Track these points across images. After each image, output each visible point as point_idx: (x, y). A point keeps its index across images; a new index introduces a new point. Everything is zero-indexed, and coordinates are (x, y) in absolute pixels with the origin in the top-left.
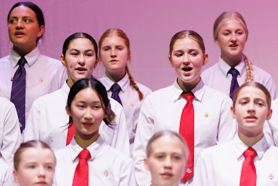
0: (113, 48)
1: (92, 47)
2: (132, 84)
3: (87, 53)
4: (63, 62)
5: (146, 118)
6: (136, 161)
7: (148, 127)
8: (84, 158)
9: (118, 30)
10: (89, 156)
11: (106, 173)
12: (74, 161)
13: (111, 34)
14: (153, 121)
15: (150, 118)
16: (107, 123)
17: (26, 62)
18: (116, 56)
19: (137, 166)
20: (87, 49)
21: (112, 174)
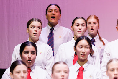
0: (92, 23)
1: (84, 22)
2: (100, 38)
3: (82, 25)
4: (72, 29)
5: (107, 53)
6: (103, 72)
7: (108, 57)
8: (81, 70)
9: (95, 16)
10: (83, 69)
11: (91, 77)
12: (77, 71)
13: (91, 17)
14: (109, 55)
15: (108, 54)
16: (91, 56)
17: (54, 29)
18: (93, 27)
19: (103, 74)
20: (82, 23)
21: (93, 77)
